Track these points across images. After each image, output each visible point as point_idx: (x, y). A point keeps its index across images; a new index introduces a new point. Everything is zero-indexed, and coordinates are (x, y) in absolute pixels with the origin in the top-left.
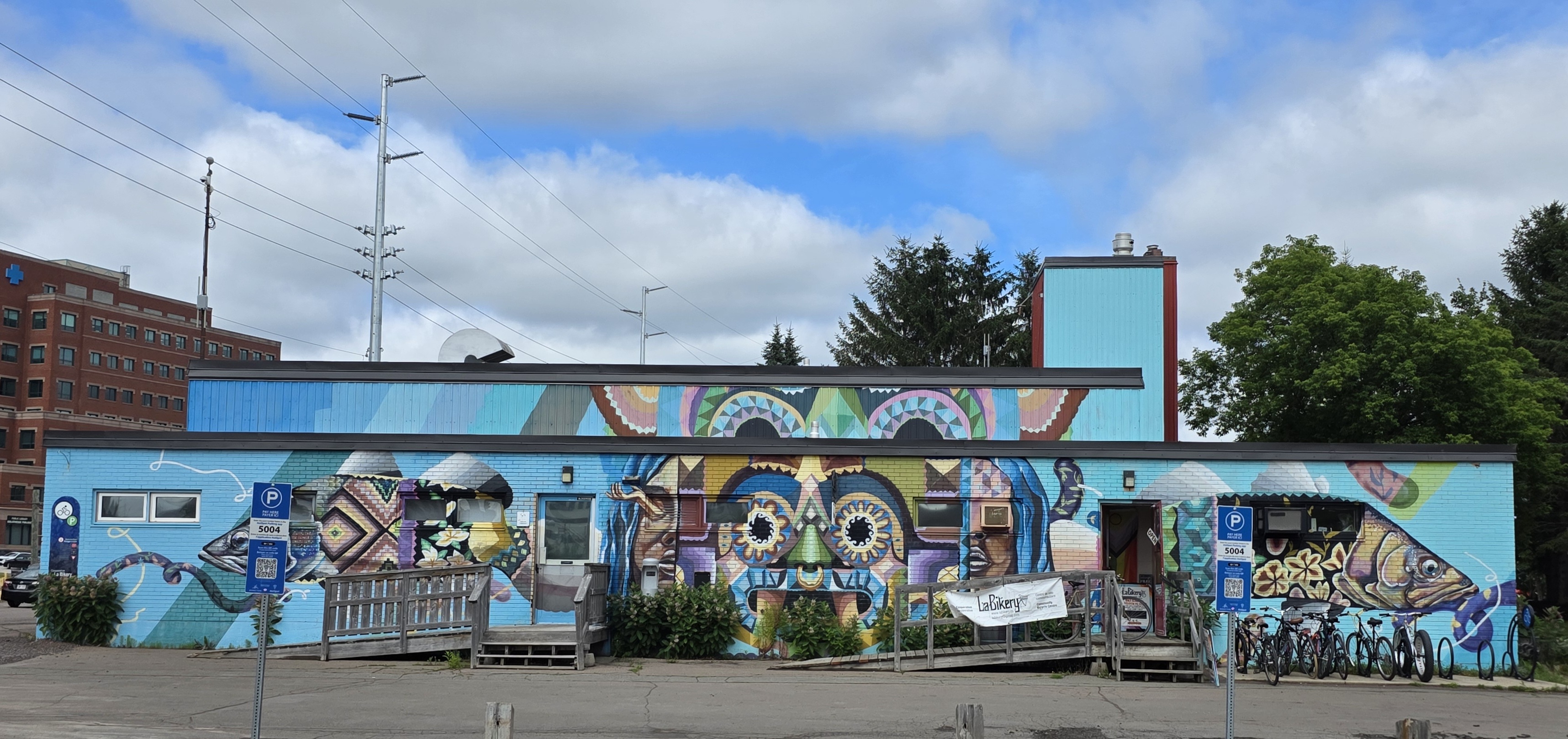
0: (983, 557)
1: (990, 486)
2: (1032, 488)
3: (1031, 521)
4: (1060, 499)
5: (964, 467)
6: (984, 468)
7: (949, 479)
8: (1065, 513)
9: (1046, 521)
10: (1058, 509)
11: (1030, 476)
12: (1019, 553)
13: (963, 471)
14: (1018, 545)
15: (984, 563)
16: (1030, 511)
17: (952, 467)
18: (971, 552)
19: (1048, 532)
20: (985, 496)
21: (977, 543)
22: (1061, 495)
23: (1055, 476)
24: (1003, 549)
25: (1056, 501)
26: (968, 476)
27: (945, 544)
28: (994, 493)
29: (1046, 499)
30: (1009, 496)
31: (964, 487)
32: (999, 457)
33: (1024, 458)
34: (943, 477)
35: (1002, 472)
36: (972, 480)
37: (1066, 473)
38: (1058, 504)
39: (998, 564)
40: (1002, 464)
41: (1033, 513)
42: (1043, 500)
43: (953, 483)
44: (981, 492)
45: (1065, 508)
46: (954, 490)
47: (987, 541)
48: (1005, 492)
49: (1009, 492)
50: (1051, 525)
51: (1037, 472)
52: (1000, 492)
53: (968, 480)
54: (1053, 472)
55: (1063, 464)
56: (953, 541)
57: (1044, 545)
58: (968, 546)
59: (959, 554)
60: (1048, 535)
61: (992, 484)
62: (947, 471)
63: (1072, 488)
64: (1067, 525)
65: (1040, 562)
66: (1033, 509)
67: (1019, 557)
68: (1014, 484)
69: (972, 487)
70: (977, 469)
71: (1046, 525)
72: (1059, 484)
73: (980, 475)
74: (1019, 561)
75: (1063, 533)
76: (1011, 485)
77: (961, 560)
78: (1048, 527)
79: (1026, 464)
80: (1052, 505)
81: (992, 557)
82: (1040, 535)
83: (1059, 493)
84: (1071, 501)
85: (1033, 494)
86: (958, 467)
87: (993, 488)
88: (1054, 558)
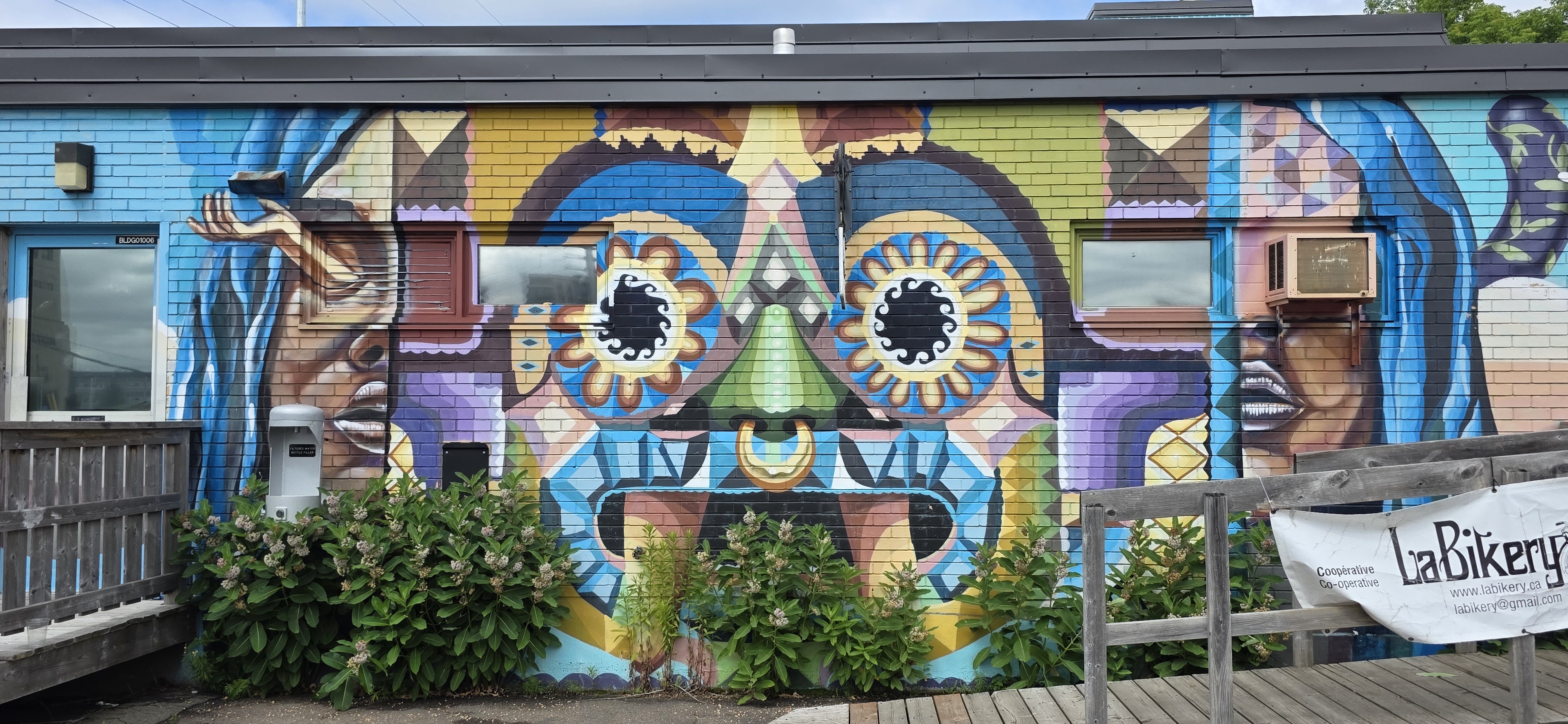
0: (1279, 390)
1: (1296, 183)
2: (1421, 187)
3: (1421, 282)
4: (1507, 217)
5: (1220, 130)
6: (1279, 130)
7: (1177, 167)
8: (1524, 257)
9: (1467, 283)
10: (1501, 247)
11: (1416, 152)
12: (1386, 377)
13: (1217, 143)
14: (1385, 354)
15: (1280, 408)
16: (1417, 253)
17: (1184, 132)
18: (1242, 375)
19: (1474, 313)
20: (1283, 213)
21: (1261, 348)
22: (1510, 204)
23: (1492, 151)
24: (1336, 365)
25: (1495, 222)
26: (1231, 154)
27: (1166, 353)
28: (1310, 204)
29: (1466, 216)
30: (1355, 212)
31: (1219, 185)
32: (1324, 98)
33: (1395, 99)
34: (1159, 160)
35: (1333, 143)
36: (1243, 166)
37: (1526, 139)
38: (1502, 231)
39: (1325, 410)
40: (1335, 118)
41: (1426, 258)
42: (1458, 223)
43: (1188, 178)
44: (1271, 200)
45: (1523, 241)
46: (1192, 197)
47: (1292, 342)
48: (1344, 199)
49: (1354, 199)
50: (1482, 293)
51: (1437, 140)
52: (1327, 199)
53: (1231, 168)
54: (1484, 138)
55: (1515, 114)
56: (1188, 346)
57: (1462, 353)
58: (1235, 358)
59: (1208, 382)
60: (1473, 323)
61: (1303, 177)
62: (1169, 144)
63: (1543, 185)
64: (1531, 293)
65: (1450, 402)
66: (1426, 248)
67: (1387, 389)
68: (1369, 176)
69: (1243, 189)
70: (1257, 135)
71: (1466, 294)
72: (1503, 174)
73: (1268, 152)
74: (1387, 402)
75: (1517, 317)
76: (1362, 180)
77: (1214, 400)
78: (1474, 300)
79: (1404, 117)
80: (1482, 235)
81: (1308, 389)
82: (1450, 324)
83: (1503, 198)
84: (1541, 223)
85: (1426, 204)
86: (1202, 133)
87: (1308, 189)
88: (1491, 390)
